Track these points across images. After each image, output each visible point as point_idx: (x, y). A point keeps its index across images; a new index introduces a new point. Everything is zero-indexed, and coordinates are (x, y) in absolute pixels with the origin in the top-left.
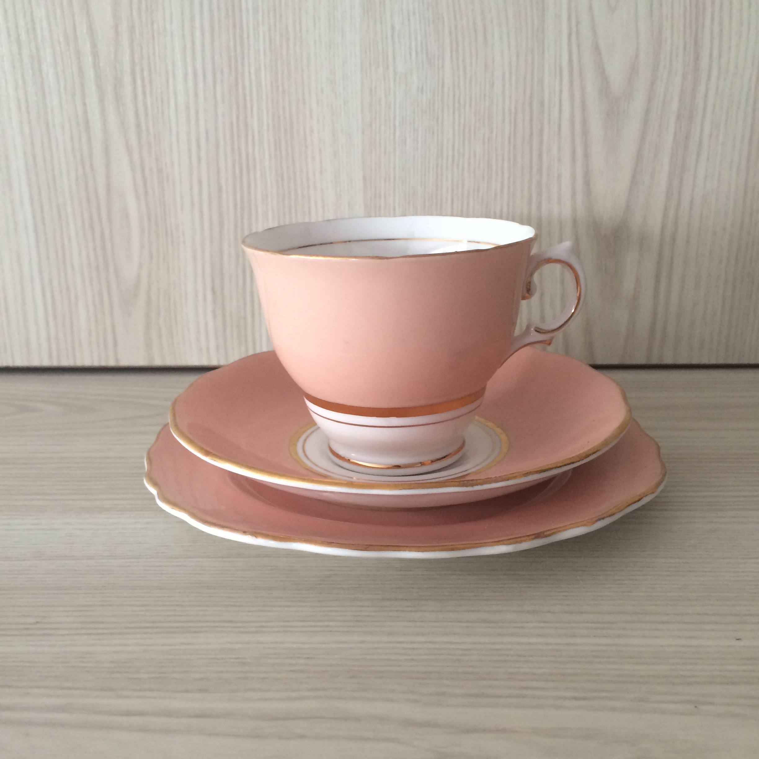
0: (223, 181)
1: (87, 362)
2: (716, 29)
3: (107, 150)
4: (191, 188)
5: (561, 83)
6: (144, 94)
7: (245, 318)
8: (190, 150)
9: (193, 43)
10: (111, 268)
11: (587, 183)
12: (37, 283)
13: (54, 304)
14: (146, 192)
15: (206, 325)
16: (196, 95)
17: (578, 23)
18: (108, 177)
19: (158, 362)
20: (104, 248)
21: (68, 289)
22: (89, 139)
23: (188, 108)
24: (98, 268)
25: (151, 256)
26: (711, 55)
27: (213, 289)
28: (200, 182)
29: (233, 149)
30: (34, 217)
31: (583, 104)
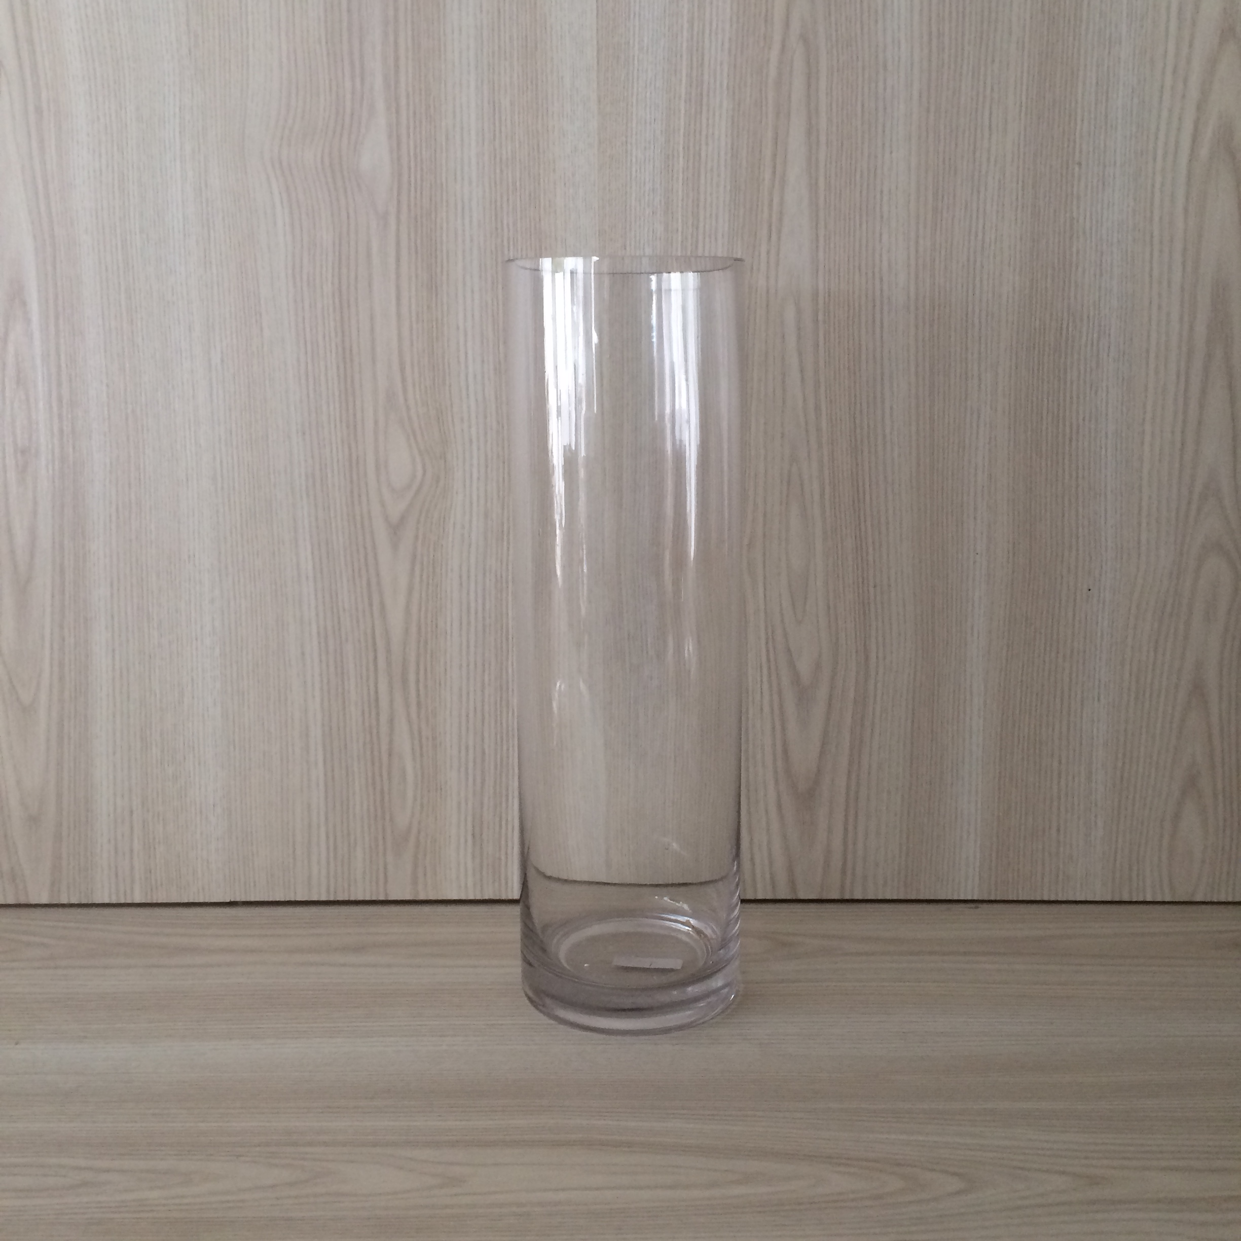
0: (486, 747)
1: (360, 897)
2: (880, 639)
3: (391, 721)
4: (460, 752)
5: (761, 676)
6: (426, 679)
7: (500, 859)
8: (460, 723)
9: (468, 642)
10: (388, 817)
11: (785, 751)
12: (323, 829)
13: (335, 848)
14: (422, 755)
15: (466, 864)
16: (468, 679)
17: (773, 632)
18: (391, 742)
19: (422, 897)
20: (382, 800)
21: (349, 834)
22: (378, 714)
23: (460, 689)
24: (376, 816)
25: (422, 806)
26: (877, 657)
27: (473, 835)
28: (467, 748)
29: (496, 721)
30: (325, 775)
31: (780, 693)
